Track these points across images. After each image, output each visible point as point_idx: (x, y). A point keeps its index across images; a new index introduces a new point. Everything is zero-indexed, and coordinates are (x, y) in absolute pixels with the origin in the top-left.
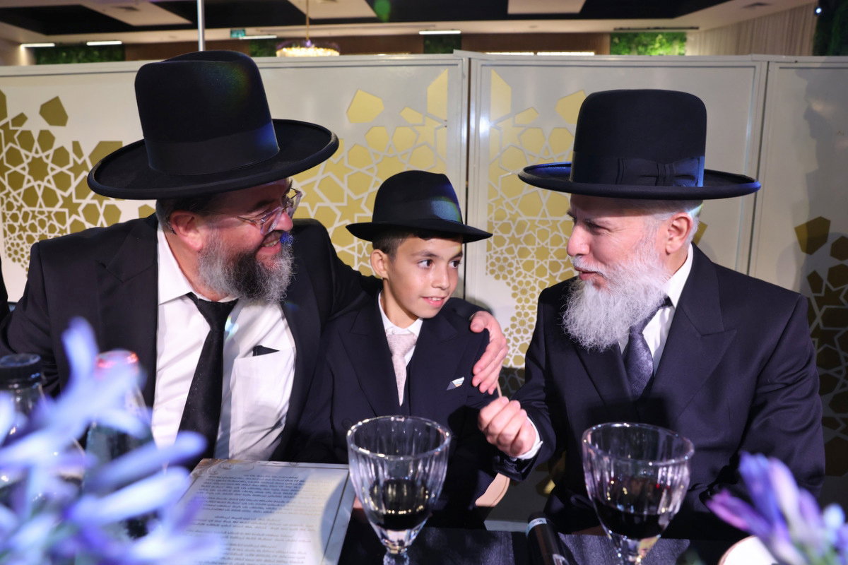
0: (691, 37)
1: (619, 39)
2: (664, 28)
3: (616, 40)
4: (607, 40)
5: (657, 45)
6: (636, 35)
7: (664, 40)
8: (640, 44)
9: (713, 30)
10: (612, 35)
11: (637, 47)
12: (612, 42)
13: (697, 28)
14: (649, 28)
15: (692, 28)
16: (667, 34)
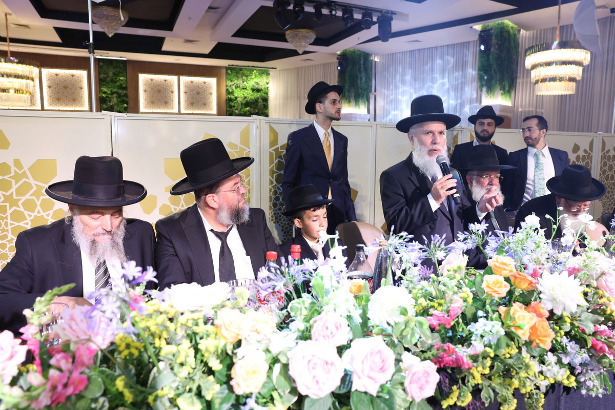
0: (272, 72)
1: (231, 71)
2: (257, 67)
3: (229, 72)
4: (224, 71)
5: (253, 76)
6: (241, 69)
7: (257, 74)
8: (243, 75)
9: (284, 70)
10: (227, 68)
11: (242, 76)
12: (227, 72)
13: (276, 68)
14: (249, 66)
15: (273, 68)
16: (259, 70)
